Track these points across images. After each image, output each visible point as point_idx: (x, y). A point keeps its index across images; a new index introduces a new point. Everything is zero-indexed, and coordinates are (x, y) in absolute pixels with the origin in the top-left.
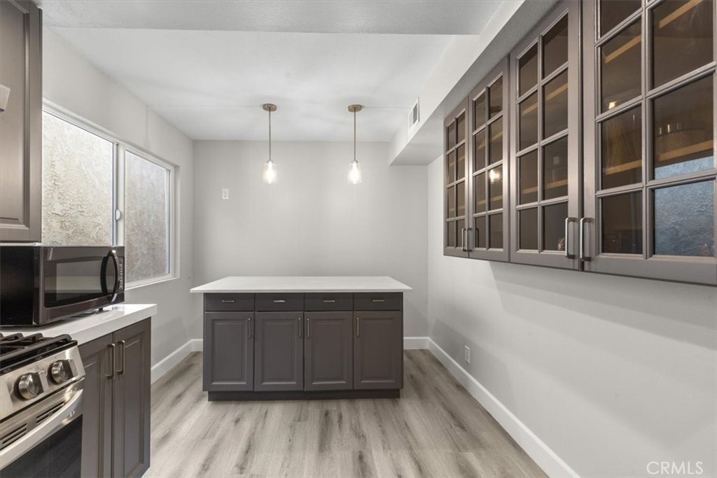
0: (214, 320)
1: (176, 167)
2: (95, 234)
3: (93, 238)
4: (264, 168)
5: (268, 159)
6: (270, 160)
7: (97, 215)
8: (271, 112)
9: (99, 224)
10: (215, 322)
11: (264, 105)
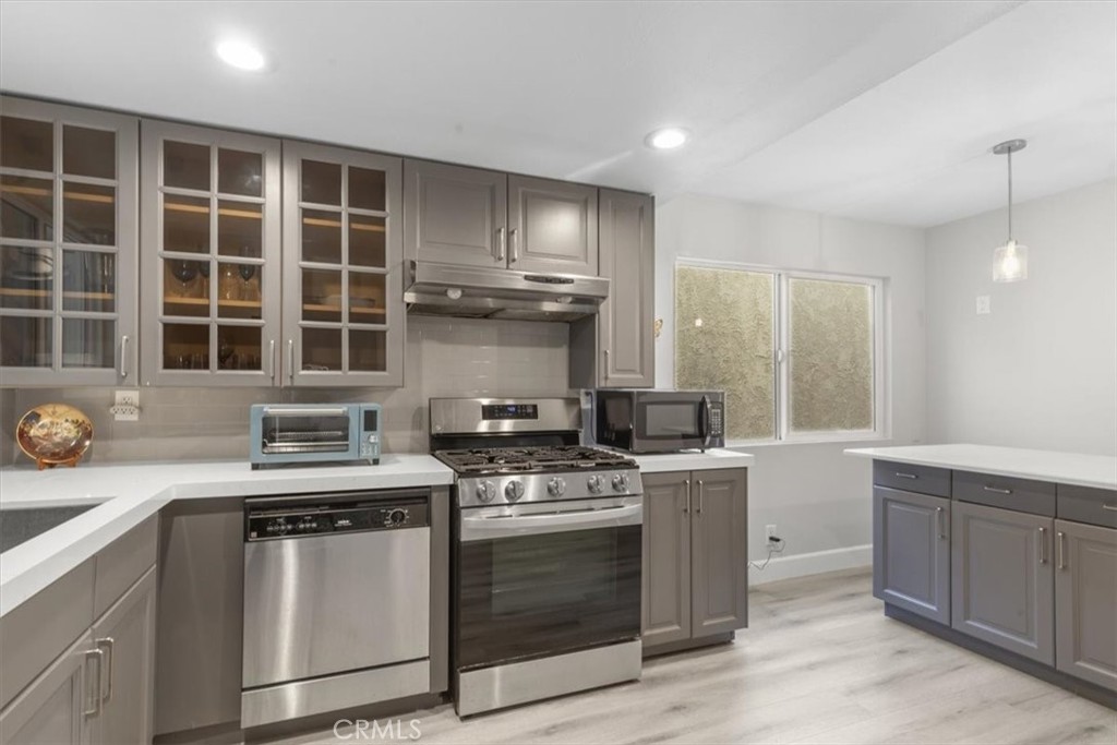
0: (886, 501)
1: (885, 280)
2: (808, 377)
3: (807, 382)
4: (1001, 256)
5: (1007, 238)
6: (1010, 239)
7: (812, 353)
8: (1013, 154)
9: (815, 365)
10: (889, 503)
11: (995, 147)
